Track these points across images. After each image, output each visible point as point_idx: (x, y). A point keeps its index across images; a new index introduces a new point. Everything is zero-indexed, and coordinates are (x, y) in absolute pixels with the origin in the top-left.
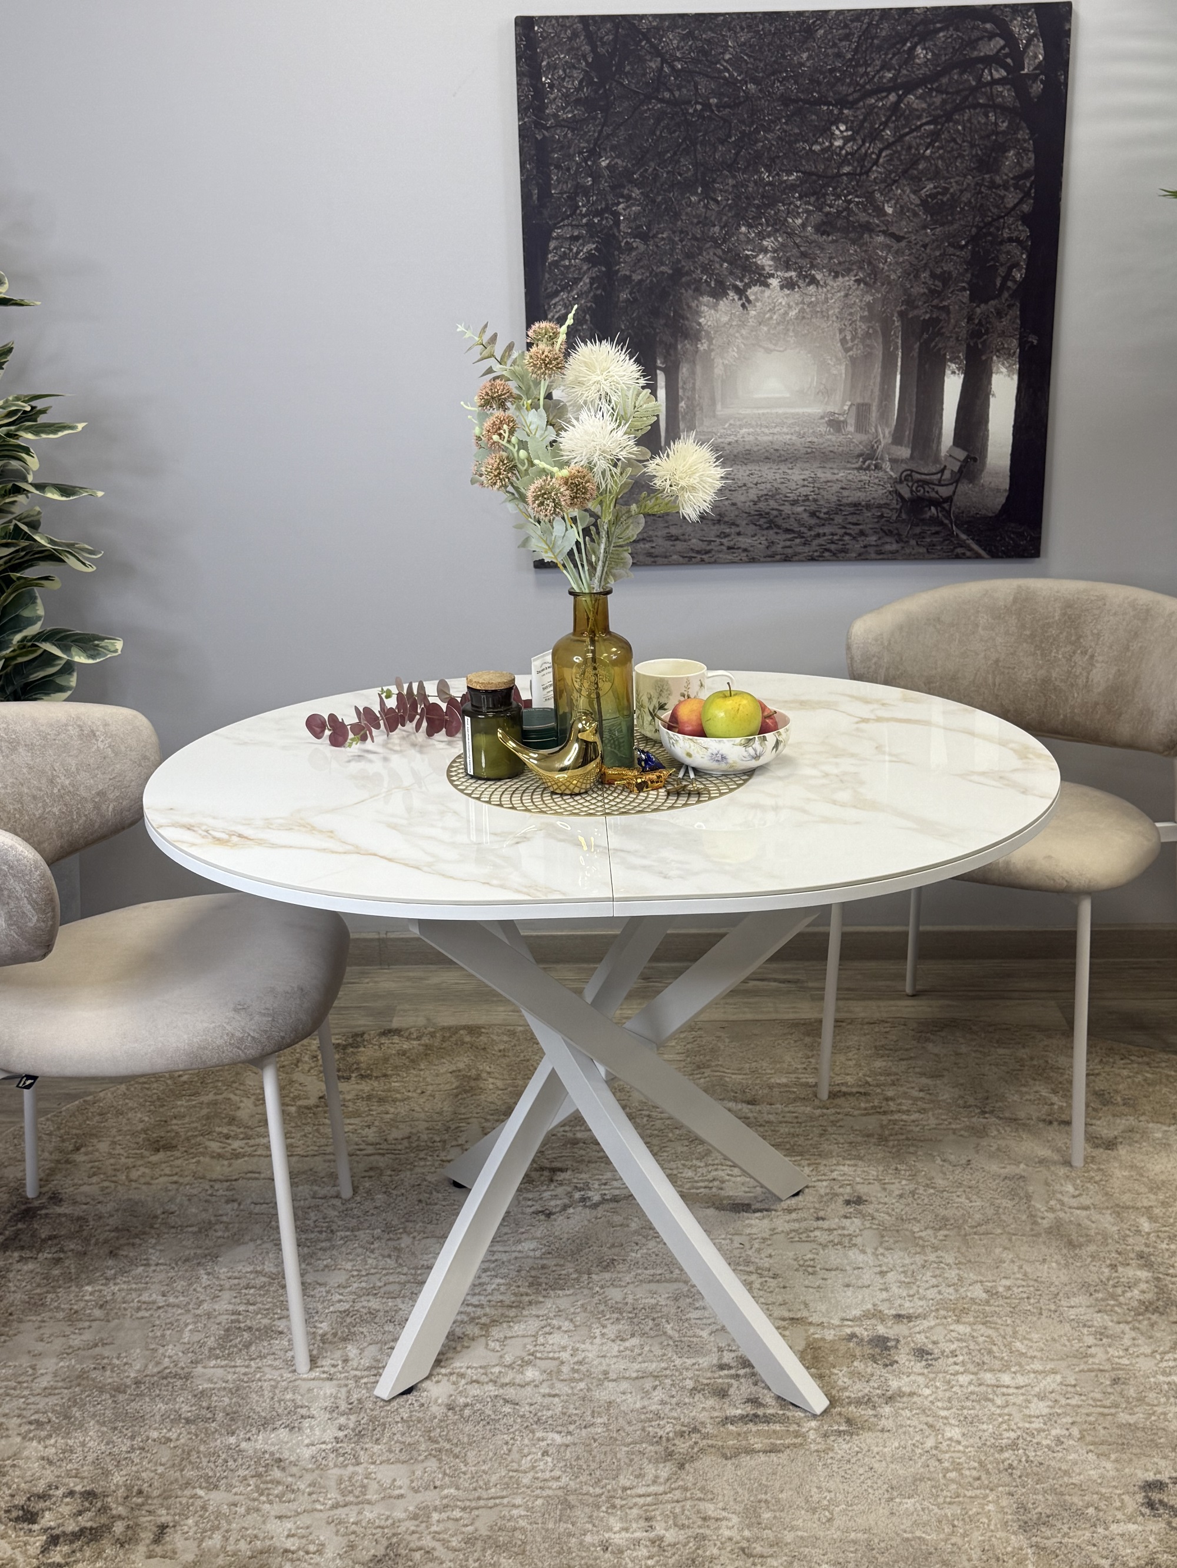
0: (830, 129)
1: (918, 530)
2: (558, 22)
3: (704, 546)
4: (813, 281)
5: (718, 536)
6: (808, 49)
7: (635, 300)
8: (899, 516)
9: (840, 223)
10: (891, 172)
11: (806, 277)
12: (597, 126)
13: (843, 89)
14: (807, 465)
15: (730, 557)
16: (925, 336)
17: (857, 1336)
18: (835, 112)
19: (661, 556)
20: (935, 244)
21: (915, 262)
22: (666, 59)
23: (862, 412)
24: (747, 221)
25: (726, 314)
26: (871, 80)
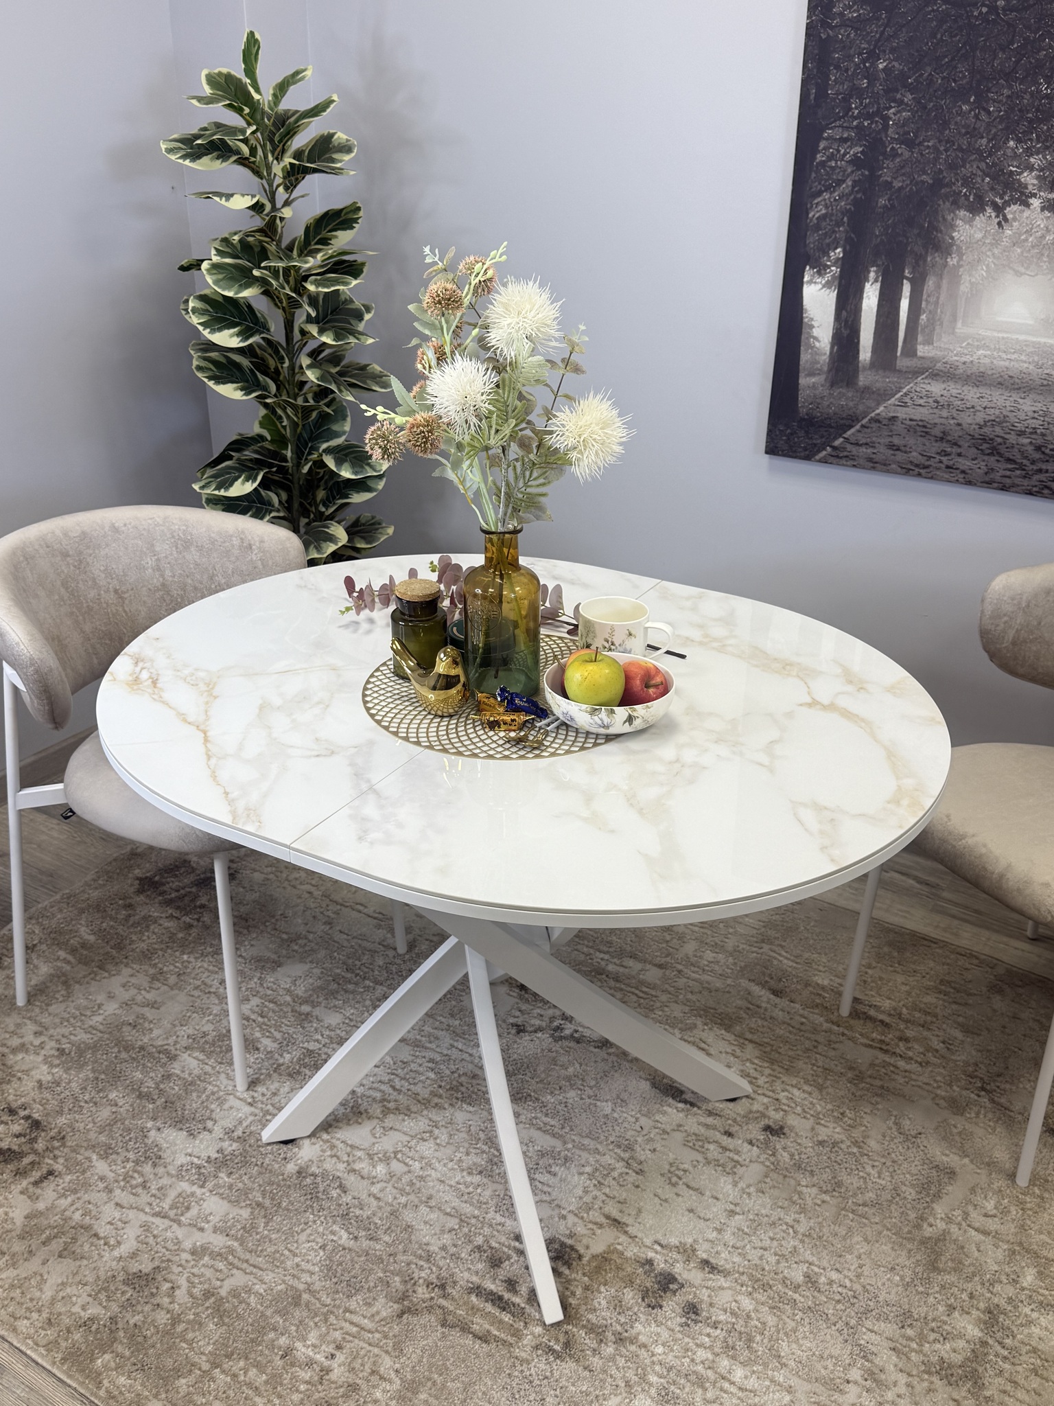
3: (922, 460)
7: (893, 206)
12: (880, 27)
17: (653, 1264)
19: (881, 463)
24: (1017, 135)
25: (981, 230)
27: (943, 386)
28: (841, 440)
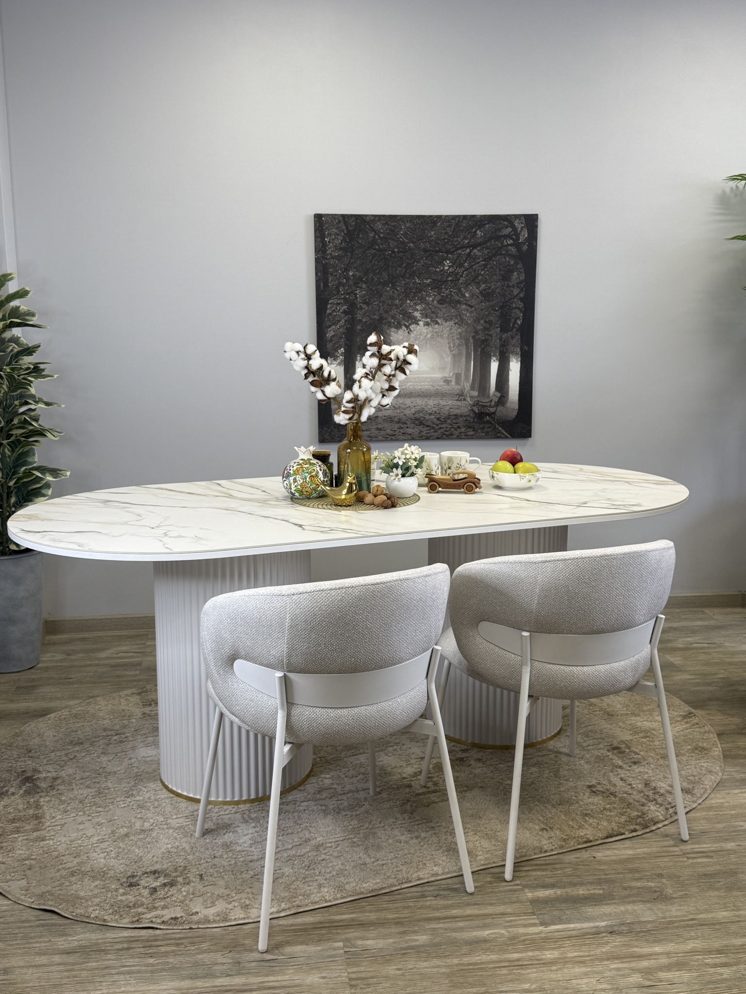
0: (443, 262)
1: (482, 426)
2: (332, 216)
3: (392, 433)
4: (437, 323)
6: (434, 231)
7: (364, 329)
8: (474, 420)
9: (447, 300)
10: (468, 280)
11: (434, 321)
12: (348, 259)
13: (448, 247)
14: (436, 398)
15: (403, 438)
16: (483, 346)
18: (445, 256)
20: (486, 309)
21: (478, 316)
22: (376, 232)
23: (458, 376)
24: (410, 298)
25: (401, 335)
26: (459, 243)
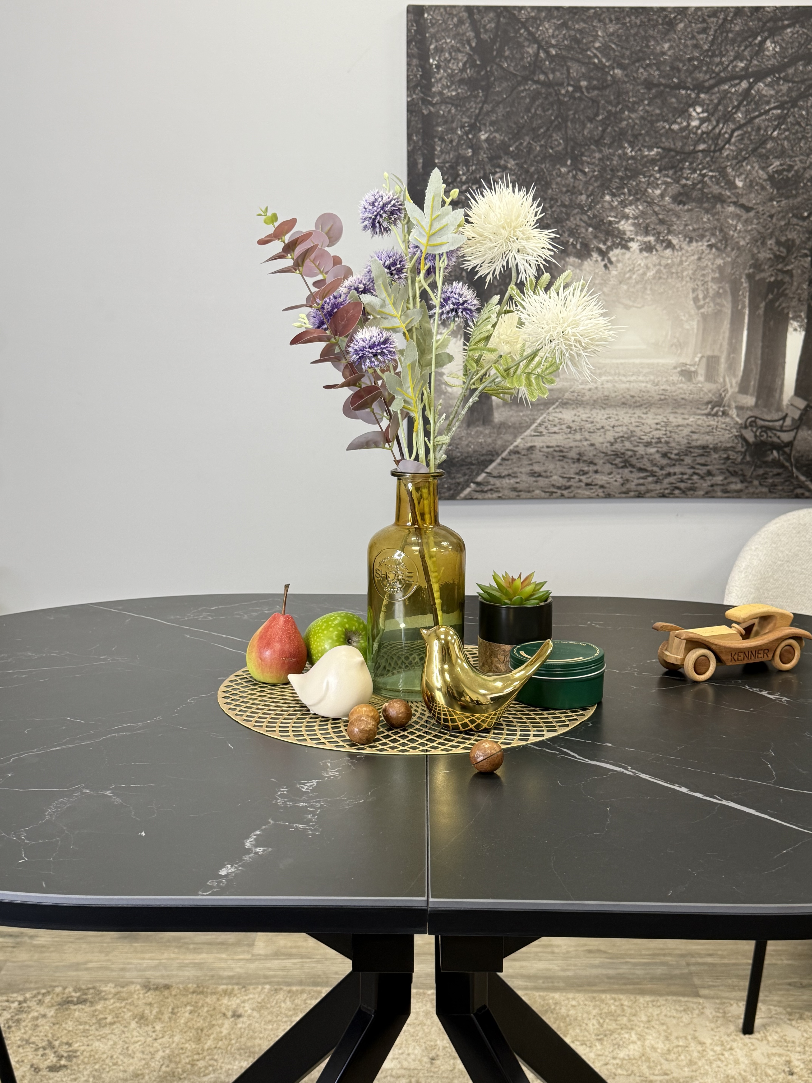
0: (687, 111)
1: (761, 471)
2: (446, 11)
3: (563, 482)
4: (670, 245)
5: (577, 474)
6: (669, 40)
8: (744, 458)
9: (695, 194)
10: (741, 150)
11: (663, 241)
12: (478, 103)
13: (700, 76)
14: (661, 411)
15: (587, 493)
16: (770, 296)
18: (693, 96)
19: (525, 491)
20: (781, 215)
21: (762, 230)
22: (542, 45)
23: (712, 362)
24: (611, 191)
25: (590, 273)
26: (725, 69)
27: (573, 412)
28: (484, 475)
